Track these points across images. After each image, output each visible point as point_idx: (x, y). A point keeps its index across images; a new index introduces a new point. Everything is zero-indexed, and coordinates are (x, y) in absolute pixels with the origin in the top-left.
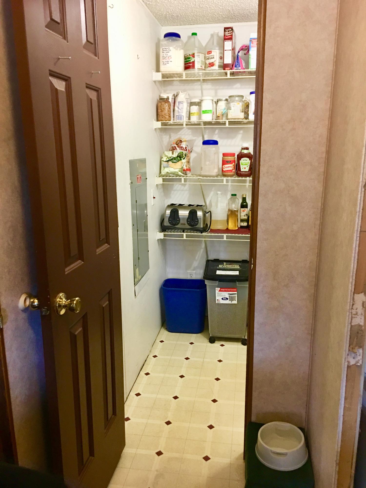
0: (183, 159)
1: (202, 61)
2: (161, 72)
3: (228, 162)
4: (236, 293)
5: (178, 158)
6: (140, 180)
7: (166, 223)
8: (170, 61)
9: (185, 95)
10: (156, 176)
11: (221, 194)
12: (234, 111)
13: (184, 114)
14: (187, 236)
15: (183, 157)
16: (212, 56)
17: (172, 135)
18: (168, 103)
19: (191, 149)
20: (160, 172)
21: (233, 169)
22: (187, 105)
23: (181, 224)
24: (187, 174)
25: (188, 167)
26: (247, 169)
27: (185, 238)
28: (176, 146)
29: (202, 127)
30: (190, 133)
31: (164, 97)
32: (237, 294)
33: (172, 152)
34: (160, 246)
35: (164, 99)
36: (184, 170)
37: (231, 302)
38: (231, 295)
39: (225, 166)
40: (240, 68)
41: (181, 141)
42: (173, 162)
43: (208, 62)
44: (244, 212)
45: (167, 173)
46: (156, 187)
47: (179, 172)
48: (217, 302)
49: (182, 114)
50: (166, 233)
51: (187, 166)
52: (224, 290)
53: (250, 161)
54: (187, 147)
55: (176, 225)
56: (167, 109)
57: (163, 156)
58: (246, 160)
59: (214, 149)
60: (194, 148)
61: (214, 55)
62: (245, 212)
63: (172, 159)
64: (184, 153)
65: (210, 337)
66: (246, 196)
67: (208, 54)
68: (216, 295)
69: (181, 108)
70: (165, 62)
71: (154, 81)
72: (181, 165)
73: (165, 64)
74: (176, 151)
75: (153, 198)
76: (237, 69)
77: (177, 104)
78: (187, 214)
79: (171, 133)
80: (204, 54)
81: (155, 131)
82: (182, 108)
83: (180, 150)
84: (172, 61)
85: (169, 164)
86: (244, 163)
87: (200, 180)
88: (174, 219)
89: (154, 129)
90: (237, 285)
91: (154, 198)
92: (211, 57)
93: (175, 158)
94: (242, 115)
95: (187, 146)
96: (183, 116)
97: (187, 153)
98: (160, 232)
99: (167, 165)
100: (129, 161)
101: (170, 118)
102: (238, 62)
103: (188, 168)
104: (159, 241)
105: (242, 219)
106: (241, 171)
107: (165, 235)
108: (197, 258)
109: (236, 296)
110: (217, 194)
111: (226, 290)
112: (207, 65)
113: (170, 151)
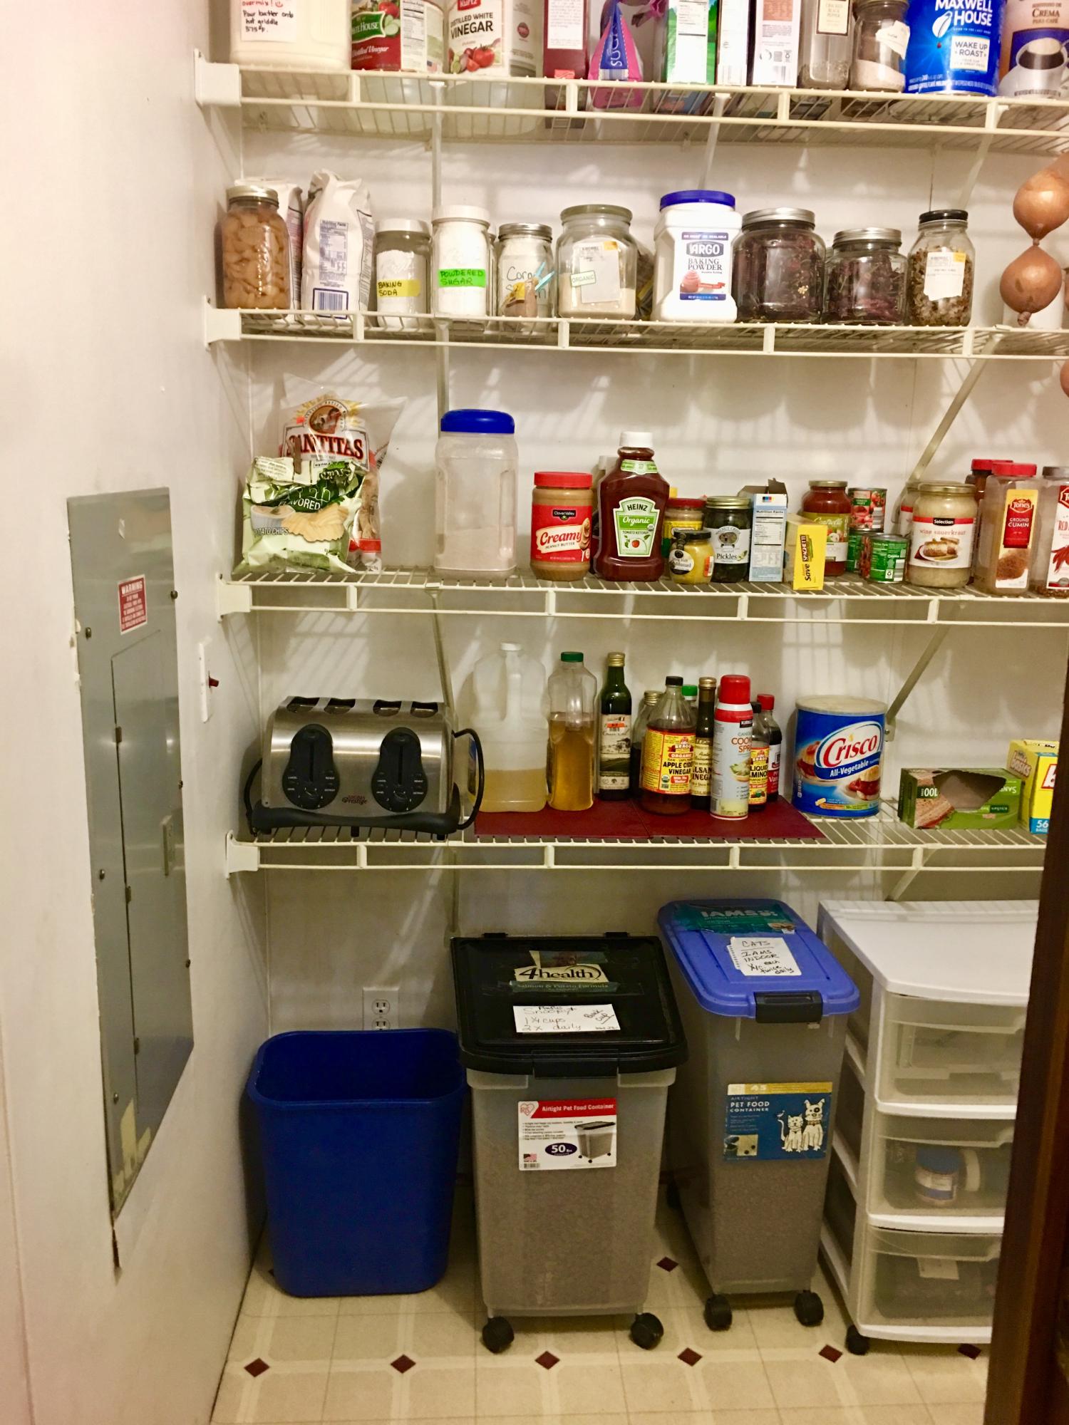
0: (345, 497)
1: (432, 40)
2: (238, 63)
3: (561, 516)
4: (613, 1119)
5: (324, 490)
6: (141, 607)
7: (272, 795)
8: (285, 15)
9: (354, 191)
10: (217, 576)
11: (520, 653)
12: (593, 281)
13: (351, 284)
14: (373, 855)
15: (347, 484)
16: (482, 16)
17: (291, 381)
18: (272, 222)
19: (378, 451)
20: (239, 556)
21: (583, 546)
22: (365, 245)
23: (345, 800)
24: (367, 564)
25: (369, 534)
26: (645, 549)
27: (363, 863)
28: (311, 432)
29: (442, 347)
30: (374, 378)
31: (253, 191)
32: (615, 1127)
33: (291, 460)
34: (242, 897)
35: (254, 200)
36: (353, 547)
37: (590, 1161)
38: (588, 1133)
39: (547, 534)
40: (626, 73)
41: (334, 414)
42: (298, 509)
43: (460, 46)
44: (616, 733)
45: (275, 558)
46: (220, 626)
47: (330, 556)
48: (525, 1166)
49: (339, 282)
50: (272, 844)
51: (365, 530)
52: (560, 1109)
53: (658, 511)
54: (364, 442)
55: (321, 807)
56: (270, 251)
57: (250, 479)
58: (641, 507)
59: (500, 452)
60: (391, 449)
61: (491, 15)
62: (622, 730)
63: (294, 495)
64: (352, 467)
65: (489, 1319)
66: (623, 660)
67: (460, 9)
68: (521, 1134)
69: (333, 256)
70: (257, 18)
71: (198, 104)
72: (339, 522)
73: (256, 25)
74: (312, 456)
75: (205, 688)
76: (612, 79)
77: (315, 233)
78: (372, 750)
79: (286, 376)
80: (440, 8)
81: (209, 357)
82: (342, 257)
83: (332, 455)
84: (291, 16)
85: (281, 520)
86: (634, 521)
87: (435, 596)
88: (311, 778)
89: (206, 345)
90: (619, 1085)
91: (213, 683)
92: (478, 22)
93: (307, 488)
94: (625, 301)
95: (361, 437)
96: (345, 295)
97: (363, 468)
98: (241, 838)
99: (274, 520)
100: (68, 504)
101: (282, 295)
102: (614, 45)
103: (367, 536)
104: (239, 884)
105: (610, 761)
106: (619, 555)
107: (265, 855)
108: (404, 931)
109: (610, 1135)
110: (503, 655)
111: (565, 1108)
112: (459, 62)
113: (281, 456)
